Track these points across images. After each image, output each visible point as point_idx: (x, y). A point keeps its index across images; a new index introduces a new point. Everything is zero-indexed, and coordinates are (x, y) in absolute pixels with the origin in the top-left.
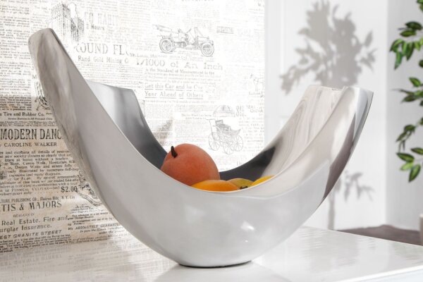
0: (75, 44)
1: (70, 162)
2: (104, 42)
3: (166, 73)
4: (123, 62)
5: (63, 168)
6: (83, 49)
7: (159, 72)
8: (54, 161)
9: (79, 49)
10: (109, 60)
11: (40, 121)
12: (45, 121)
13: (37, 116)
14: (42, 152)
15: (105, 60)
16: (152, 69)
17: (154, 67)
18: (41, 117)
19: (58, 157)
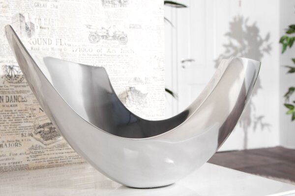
0: (29, 39)
1: (27, 117)
2: (49, 37)
3: (94, 57)
4: (63, 51)
5: (23, 121)
6: (35, 43)
7: (89, 56)
8: (16, 116)
9: (32, 43)
10: (53, 49)
11: (6, 90)
12: (9, 90)
13: (3, 88)
14: (7, 111)
15: (50, 50)
16: (83, 55)
17: (85, 53)
18: (7, 88)
19: (18, 114)
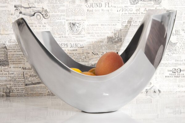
0: (86, 4)
1: (84, 58)
2: (100, 2)
3: (133, 15)
4: (110, 11)
5: (80, 61)
6: (90, 6)
7: (129, 15)
8: (76, 57)
9: (88, 6)
10: (102, 10)
11: (70, 40)
12: (72, 40)
13: (68, 38)
14: (70, 54)
15: (101, 11)
16: (125, 14)
17: (126, 12)
18: (71, 38)
19: (78, 56)
